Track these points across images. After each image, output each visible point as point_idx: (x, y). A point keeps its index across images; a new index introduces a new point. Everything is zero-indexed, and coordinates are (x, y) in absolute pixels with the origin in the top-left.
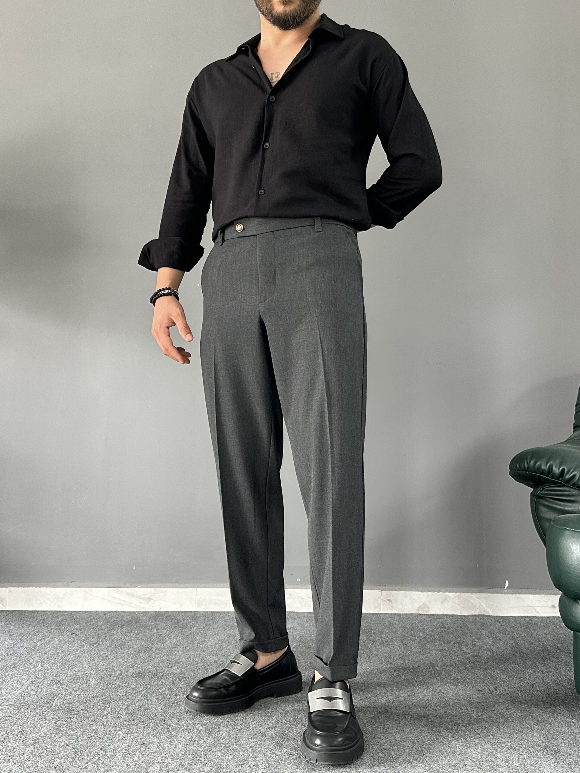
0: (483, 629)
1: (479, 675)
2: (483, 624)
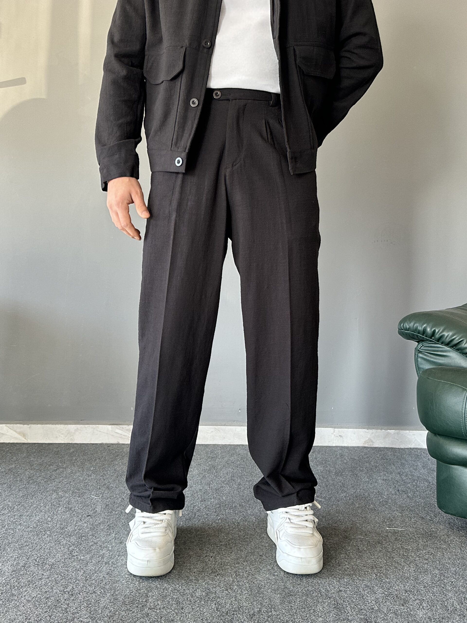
2: (417, 456)
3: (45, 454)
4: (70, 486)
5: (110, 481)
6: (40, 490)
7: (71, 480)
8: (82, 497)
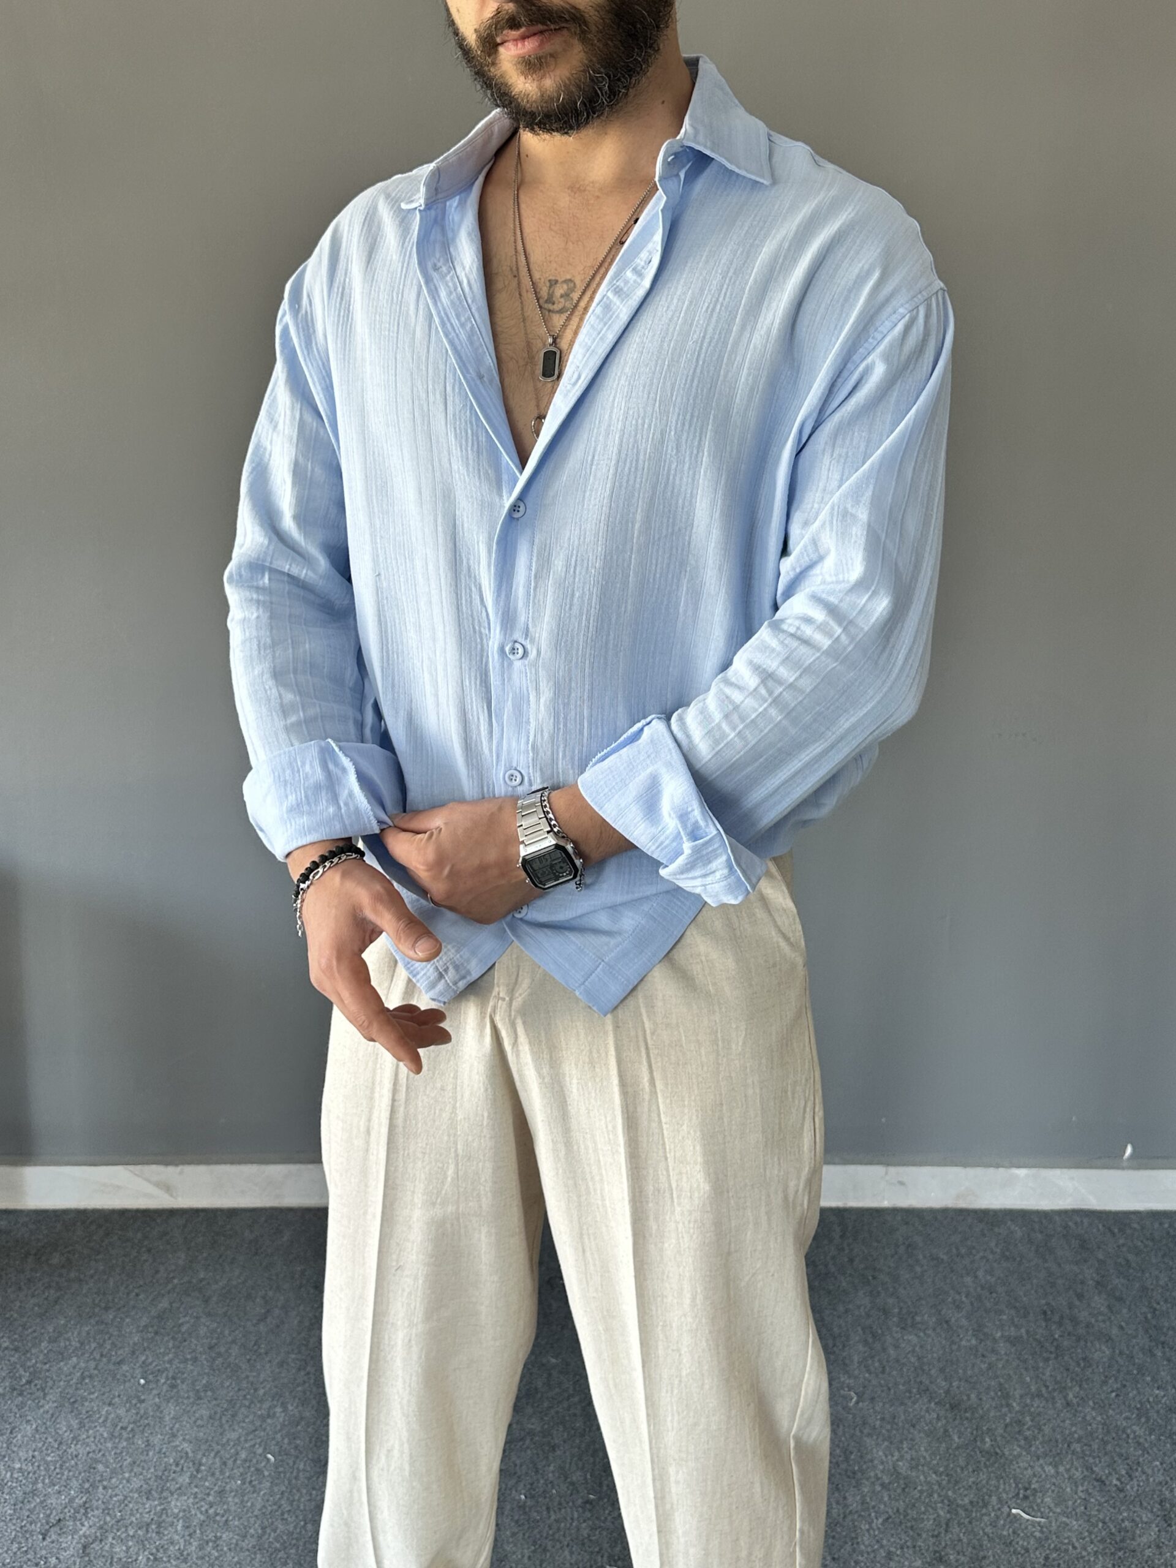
0: (1085, 1261)
1: (1094, 1426)
2: (1084, 1244)
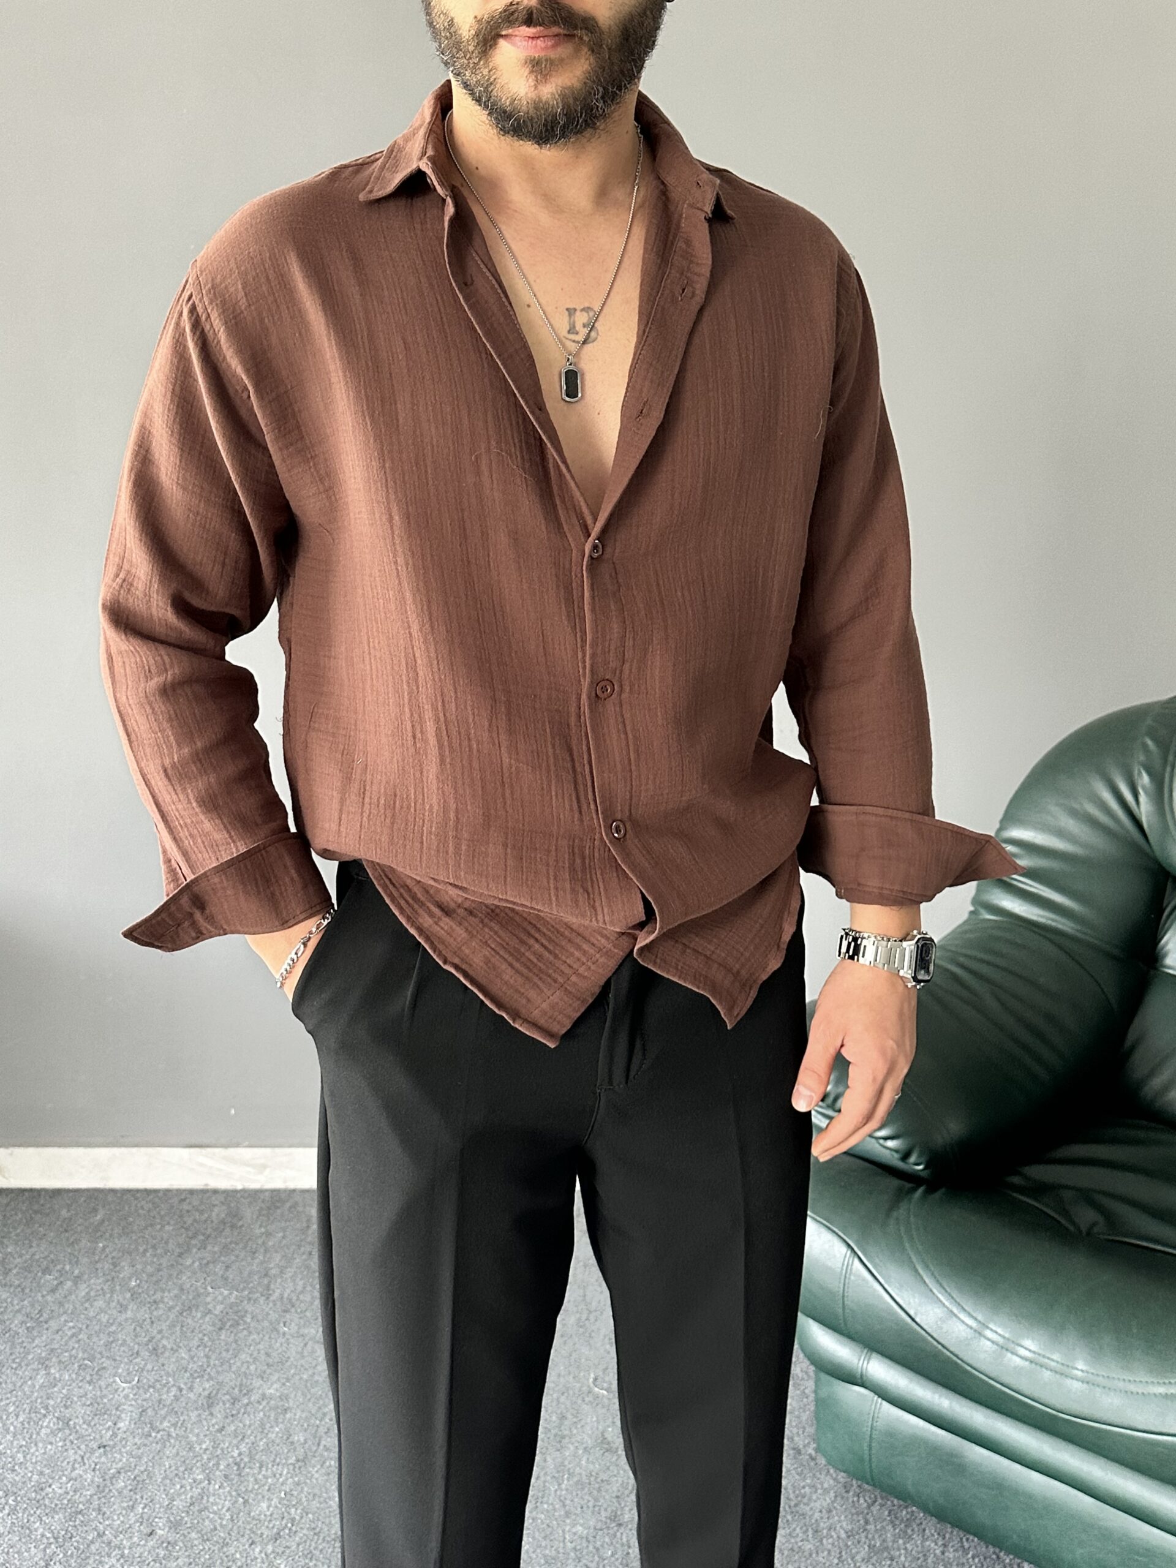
3: (41, 1229)
4: (77, 1346)
5: (164, 1328)
6: (14, 1360)
7: (83, 1324)
8: (99, 1379)
